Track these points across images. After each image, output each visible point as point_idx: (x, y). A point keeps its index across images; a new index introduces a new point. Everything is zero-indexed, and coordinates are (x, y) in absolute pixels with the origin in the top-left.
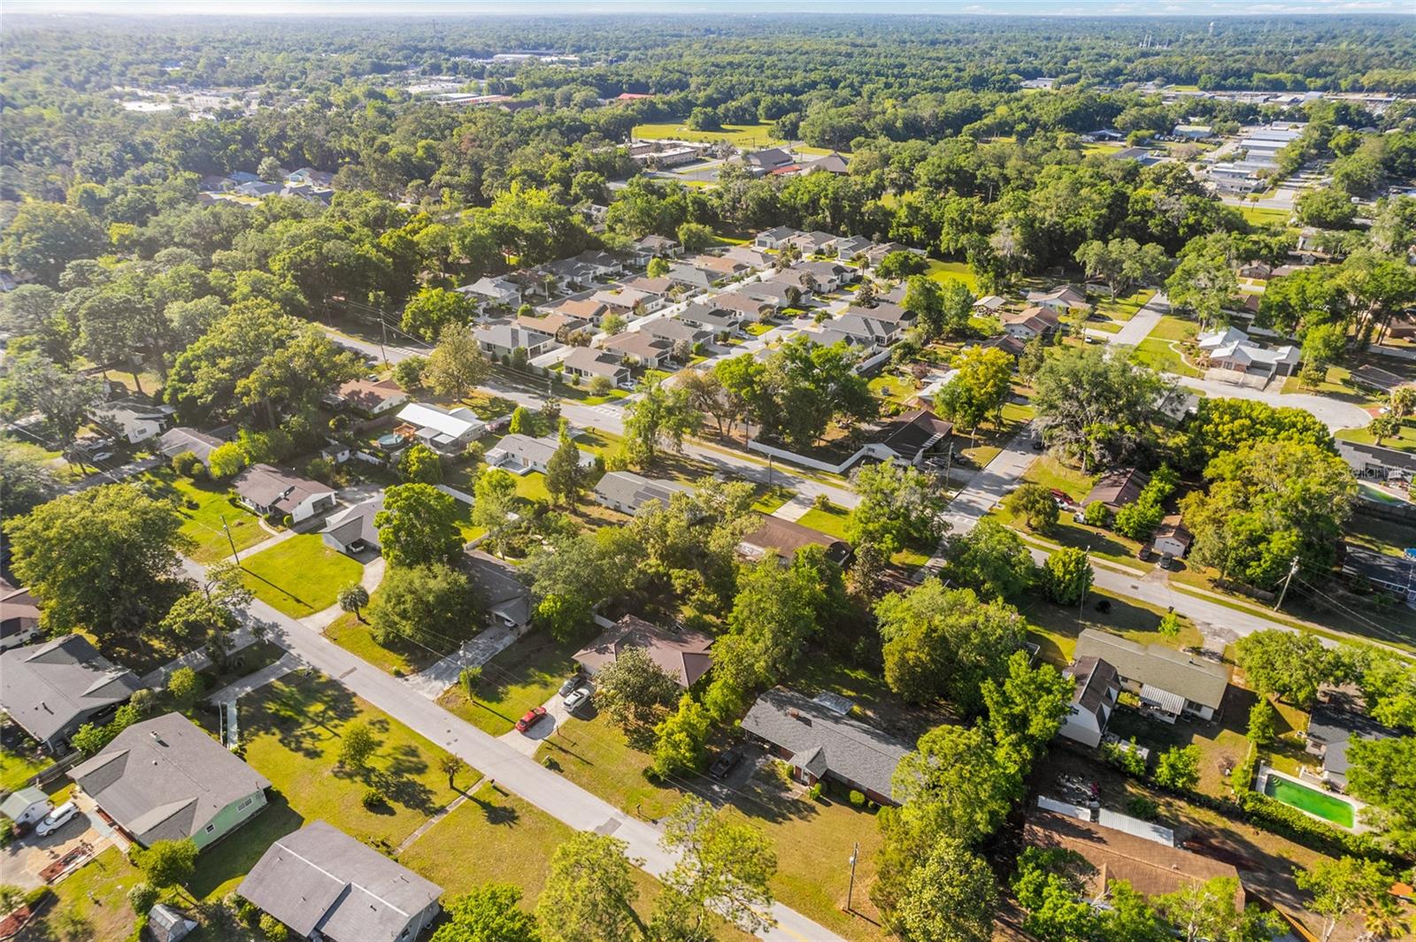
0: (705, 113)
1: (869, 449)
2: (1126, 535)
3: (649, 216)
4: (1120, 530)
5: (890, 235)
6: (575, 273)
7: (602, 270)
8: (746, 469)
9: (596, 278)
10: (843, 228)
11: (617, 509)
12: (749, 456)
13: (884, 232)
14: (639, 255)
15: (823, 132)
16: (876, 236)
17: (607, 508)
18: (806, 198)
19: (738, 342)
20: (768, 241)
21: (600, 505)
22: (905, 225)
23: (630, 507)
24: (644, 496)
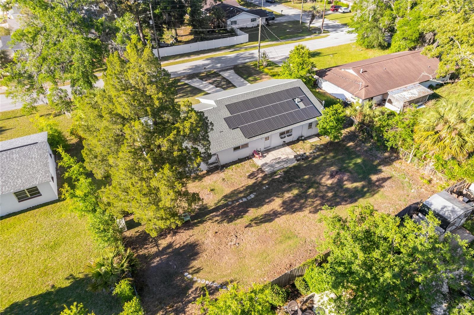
1: (233, 23)
11: (215, 168)
23: (236, 149)
24: (246, 118)
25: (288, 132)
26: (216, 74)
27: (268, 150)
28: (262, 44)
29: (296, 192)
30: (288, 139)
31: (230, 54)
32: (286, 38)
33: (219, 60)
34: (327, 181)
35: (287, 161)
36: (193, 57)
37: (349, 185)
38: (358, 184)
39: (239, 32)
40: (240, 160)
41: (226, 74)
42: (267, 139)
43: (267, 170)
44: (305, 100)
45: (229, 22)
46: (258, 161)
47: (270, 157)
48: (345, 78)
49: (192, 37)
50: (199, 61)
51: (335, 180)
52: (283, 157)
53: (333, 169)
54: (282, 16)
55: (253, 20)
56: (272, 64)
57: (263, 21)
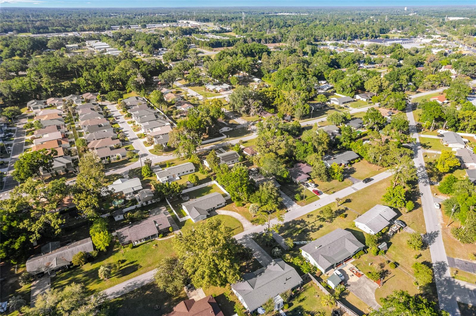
5: (82, 91)
24: (225, 159)
25: (233, 161)
26: (218, 149)
27: (230, 165)
28: (230, 139)
31: (220, 143)
32: (238, 136)
33: (217, 145)
36: (210, 144)
39: (223, 134)
41: (220, 149)
44: (237, 155)
45: (220, 131)
48: (248, 150)
49: (208, 136)
50: (212, 145)
54: (239, 124)
55: (228, 129)
56: (233, 146)
57: (231, 129)
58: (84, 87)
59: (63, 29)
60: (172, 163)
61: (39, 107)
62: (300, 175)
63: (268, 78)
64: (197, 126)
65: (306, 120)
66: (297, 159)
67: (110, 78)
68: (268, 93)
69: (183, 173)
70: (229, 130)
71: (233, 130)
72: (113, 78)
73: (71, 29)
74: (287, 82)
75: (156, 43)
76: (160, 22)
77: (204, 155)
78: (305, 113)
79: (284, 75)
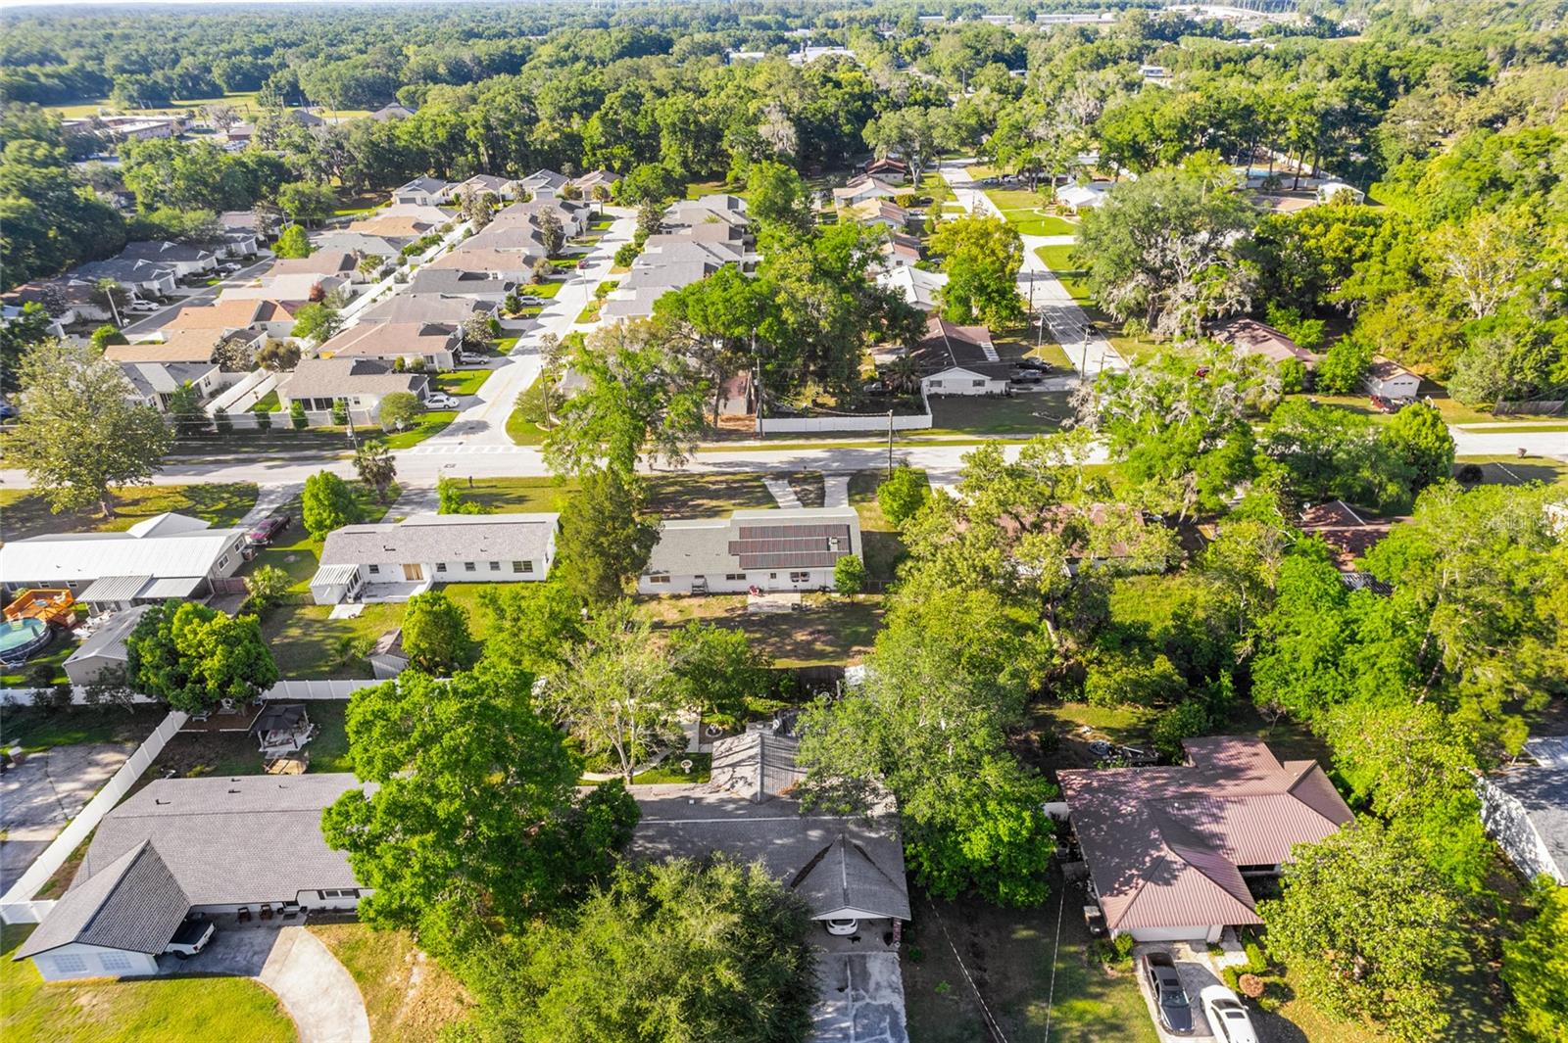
0: (137, 82)
1: (932, 384)
2: (1339, 393)
3: (206, 184)
4: (1328, 388)
5: (585, 163)
6: (145, 274)
7: (183, 268)
8: (802, 460)
9: (180, 282)
10: (510, 166)
11: (700, 592)
12: (776, 442)
13: (577, 164)
14: (235, 241)
15: (346, 89)
16: (567, 167)
17: (678, 597)
18: (442, 134)
19: (534, 310)
20: (418, 196)
21: (655, 597)
22: (600, 147)
23: (730, 577)
24: (754, 547)
25: (804, 575)
26: (818, 480)
27: (772, 591)
29: (758, 635)
30: (801, 585)
31: (871, 448)
33: (845, 454)
34: (801, 636)
35: (783, 606)
37: (818, 646)
38: (829, 649)
39: (927, 406)
40: (735, 593)
41: (831, 483)
42: (773, 576)
43: (751, 609)
44: (845, 542)
45: (925, 382)
46: (751, 599)
47: (768, 598)
50: (815, 451)
51: (809, 638)
52: (781, 602)
53: (821, 628)
55: (976, 384)
57: (999, 387)
58: (594, 148)
59: (777, 22)
60: (521, 500)
61: (419, 201)
62: (1161, 873)
63: (1404, 186)
64: (738, 322)
65: (1531, 422)
66: (1264, 691)
67: (686, 121)
68: (1320, 228)
69: (470, 566)
70: (982, 390)
71: (1008, 395)
72: (696, 122)
73: (798, 22)
74: (1503, 201)
75: (1007, 51)
76: (1097, 6)
77: (715, 495)
78: (1530, 376)
79: (1495, 157)
